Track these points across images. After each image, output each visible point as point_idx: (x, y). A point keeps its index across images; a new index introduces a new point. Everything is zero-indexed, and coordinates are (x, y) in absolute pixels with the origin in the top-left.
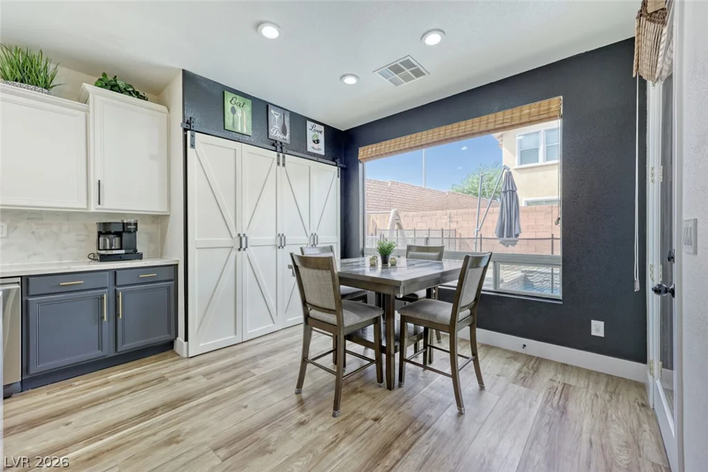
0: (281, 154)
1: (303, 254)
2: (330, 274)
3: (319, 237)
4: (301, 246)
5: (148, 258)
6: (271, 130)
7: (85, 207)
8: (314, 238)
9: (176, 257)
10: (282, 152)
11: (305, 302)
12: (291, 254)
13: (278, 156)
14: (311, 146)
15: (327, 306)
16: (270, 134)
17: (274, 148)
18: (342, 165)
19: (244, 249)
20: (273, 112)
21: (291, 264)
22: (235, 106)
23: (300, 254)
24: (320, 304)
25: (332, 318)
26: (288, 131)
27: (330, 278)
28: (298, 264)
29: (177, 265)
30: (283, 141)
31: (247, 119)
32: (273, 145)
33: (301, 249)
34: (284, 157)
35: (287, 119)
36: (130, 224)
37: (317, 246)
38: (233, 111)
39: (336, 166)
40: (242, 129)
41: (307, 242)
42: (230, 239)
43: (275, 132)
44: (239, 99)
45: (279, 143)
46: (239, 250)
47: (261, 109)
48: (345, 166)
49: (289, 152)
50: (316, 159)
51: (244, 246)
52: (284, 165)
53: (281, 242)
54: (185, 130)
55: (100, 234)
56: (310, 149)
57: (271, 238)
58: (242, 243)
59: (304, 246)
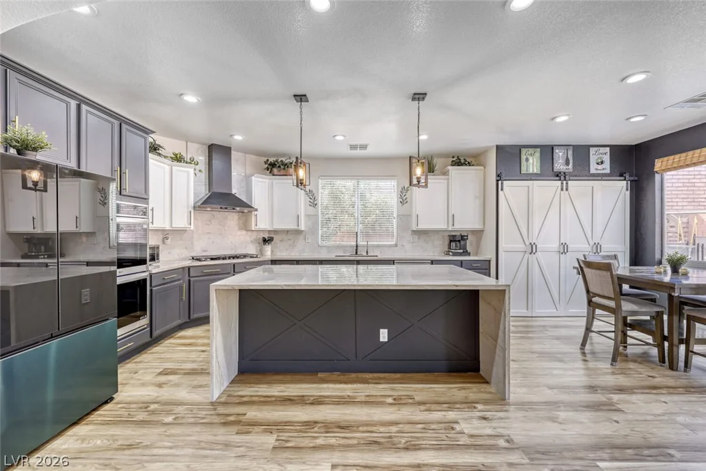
0: (565, 182)
1: (585, 259)
2: (609, 274)
3: (602, 246)
4: (584, 253)
5: (473, 255)
6: (556, 165)
7: (446, 227)
8: (597, 246)
9: (491, 255)
10: (565, 180)
11: (588, 291)
12: (578, 259)
13: (562, 183)
14: (594, 168)
15: (606, 295)
16: (555, 168)
17: (558, 178)
18: (632, 178)
19: (534, 254)
20: (557, 151)
21: (577, 266)
22: (528, 157)
23: (583, 259)
24: (601, 293)
25: (612, 304)
26: (571, 161)
27: (610, 276)
28: (582, 265)
29: (490, 261)
30: (567, 171)
31: (537, 163)
32: (557, 176)
33: (584, 256)
34: (567, 183)
35: (570, 153)
36: (465, 236)
37: (600, 254)
38: (527, 160)
39: (625, 180)
40: (533, 171)
41: (590, 250)
42: (524, 246)
43: (559, 166)
44: (531, 150)
45: (562, 174)
46: (531, 253)
47: (547, 152)
48: (636, 178)
49: (571, 178)
50: (600, 178)
51: (534, 251)
52: (567, 189)
53: (564, 249)
54: (498, 181)
55: (451, 241)
56: (593, 171)
57: (555, 245)
58: (533, 249)
59: (586, 254)
